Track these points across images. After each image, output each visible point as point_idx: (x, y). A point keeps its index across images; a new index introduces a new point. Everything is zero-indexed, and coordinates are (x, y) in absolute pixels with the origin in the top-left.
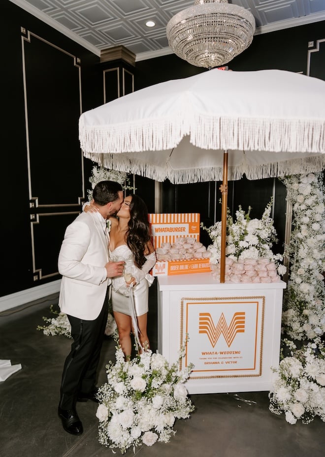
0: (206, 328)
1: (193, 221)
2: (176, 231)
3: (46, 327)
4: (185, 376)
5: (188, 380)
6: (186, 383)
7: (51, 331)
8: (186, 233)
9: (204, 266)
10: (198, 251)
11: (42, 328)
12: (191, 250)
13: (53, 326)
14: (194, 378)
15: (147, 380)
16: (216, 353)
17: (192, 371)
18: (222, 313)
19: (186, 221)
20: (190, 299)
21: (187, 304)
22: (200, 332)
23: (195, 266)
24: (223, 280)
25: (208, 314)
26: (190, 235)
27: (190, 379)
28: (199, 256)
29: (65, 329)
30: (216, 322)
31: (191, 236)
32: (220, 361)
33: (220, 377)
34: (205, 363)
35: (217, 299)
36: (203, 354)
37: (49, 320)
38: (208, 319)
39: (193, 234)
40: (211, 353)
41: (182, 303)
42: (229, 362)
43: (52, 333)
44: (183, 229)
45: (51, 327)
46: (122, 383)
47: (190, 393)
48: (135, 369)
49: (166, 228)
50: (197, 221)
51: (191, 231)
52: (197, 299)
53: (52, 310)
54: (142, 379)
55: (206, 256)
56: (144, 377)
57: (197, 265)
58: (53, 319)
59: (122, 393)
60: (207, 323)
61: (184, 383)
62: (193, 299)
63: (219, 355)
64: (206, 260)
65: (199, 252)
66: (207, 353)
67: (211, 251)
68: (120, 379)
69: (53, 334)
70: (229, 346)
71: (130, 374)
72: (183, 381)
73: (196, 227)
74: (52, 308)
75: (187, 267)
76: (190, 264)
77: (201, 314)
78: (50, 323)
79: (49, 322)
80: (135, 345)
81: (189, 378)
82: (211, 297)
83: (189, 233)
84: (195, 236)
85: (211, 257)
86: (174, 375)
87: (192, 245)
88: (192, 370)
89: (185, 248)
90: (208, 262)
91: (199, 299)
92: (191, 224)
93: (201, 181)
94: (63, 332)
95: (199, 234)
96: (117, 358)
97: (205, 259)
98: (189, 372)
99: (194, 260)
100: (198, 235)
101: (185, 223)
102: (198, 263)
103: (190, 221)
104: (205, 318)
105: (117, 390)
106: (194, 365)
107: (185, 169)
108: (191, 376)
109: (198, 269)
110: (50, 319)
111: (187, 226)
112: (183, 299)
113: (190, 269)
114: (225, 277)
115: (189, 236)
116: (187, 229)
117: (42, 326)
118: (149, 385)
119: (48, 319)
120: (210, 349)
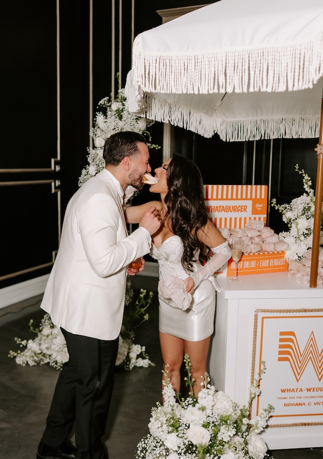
0: (289, 353)
1: (258, 197)
2: (235, 210)
3: (22, 354)
4: (262, 424)
5: (266, 430)
6: (264, 434)
7: (28, 359)
8: (248, 214)
9: (276, 262)
10: (268, 240)
11: (15, 354)
12: (257, 240)
13: (30, 352)
14: (274, 426)
15: (211, 430)
16: (301, 390)
17: (271, 417)
18: (312, 332)
19: (249, 197)
20: (268, 311)
21: (263, 318)
22: (280, 359)
23: (265, 263)
24: (313, 283)
25: (292, 334)
26: (253, 217)
27: (269, 428)
28: (269, 248)
29: (50, 356)
30: (302, 344)
31: (255, 218)
32: (306, 401)
33: (305, 424)
34: (285, 405)
35: (305, 311)
36: (283, 391)
37: (24, 343)
38: (291, 340)
39: (257, 216)
40: (293, 390)
41: (256, 316)
42: (318, 404)
43: (29, 363)
44: (245, 209)
45: (27, 353)
46: (174, 435)
47: (271, 448)
48: (193, 414)
49: (220, 207)
50: (263, 197)
51: (255, 211)
52: (277, 311)
53: (32, 328)
54: (203, 429)
55: (280, 248)
56: (206, 426)
57: (268, 261)
58: (30, 341)
59: (176, 448)
60: (290, 347)
61: (261, 433)
62: (271, 311)
63: (305, 393)
64: (281, 254)
65: (269, 243)
66: (289, 391)
67: (286, 241)
68: (170, 429)
69: (31, 363)
70: (320, 380)
71: (184, 421)
72: (258, 431)
73: (262, 205)
74: (32, 324)
75: (253, 264)
76: (258, 260)
77: (282, 334)
78: (25, 347)
79: (23, 346)
80: (186, 379)
81: (267, 427)
82: (298, 308)
83: (253, 214)
84: (260, 219)
85: (287, 249)
86: (245, 421)
87: (259, 231)
88: (270, 415)
89: (250, 236)
90: (283, 257)
91: (280, 311)
92: (255, 201)
93: (266, 138)
94: (46, 361)
95: (265, 216)
96: (165, 397)
97: (278, 252)
98: (267, 418)
99: (264, 254)
100: (264, 218)
101: (246, 199)
102: (269, 259)
103: (254, 197)
104: (287, 339)
105: (168, 444)
106: (274, 407)
107: (242, 119)
108: (270, 423)
109: (269, 267)
110: (25, 341)
111: (249, 204)
112: (257, 311)
113: (257, 267)
114: (318, 280)
115: (253, 219)
116: (250, 209)
117: (16, 352)
118: (214, 438)
119: (22, 340)
120: (292, 384)
